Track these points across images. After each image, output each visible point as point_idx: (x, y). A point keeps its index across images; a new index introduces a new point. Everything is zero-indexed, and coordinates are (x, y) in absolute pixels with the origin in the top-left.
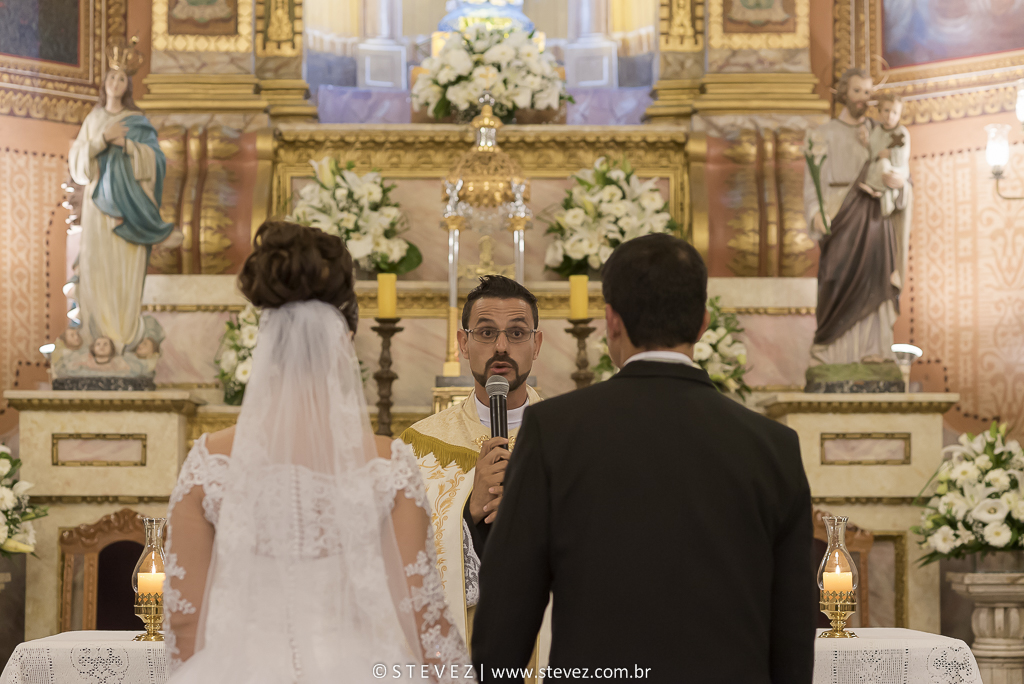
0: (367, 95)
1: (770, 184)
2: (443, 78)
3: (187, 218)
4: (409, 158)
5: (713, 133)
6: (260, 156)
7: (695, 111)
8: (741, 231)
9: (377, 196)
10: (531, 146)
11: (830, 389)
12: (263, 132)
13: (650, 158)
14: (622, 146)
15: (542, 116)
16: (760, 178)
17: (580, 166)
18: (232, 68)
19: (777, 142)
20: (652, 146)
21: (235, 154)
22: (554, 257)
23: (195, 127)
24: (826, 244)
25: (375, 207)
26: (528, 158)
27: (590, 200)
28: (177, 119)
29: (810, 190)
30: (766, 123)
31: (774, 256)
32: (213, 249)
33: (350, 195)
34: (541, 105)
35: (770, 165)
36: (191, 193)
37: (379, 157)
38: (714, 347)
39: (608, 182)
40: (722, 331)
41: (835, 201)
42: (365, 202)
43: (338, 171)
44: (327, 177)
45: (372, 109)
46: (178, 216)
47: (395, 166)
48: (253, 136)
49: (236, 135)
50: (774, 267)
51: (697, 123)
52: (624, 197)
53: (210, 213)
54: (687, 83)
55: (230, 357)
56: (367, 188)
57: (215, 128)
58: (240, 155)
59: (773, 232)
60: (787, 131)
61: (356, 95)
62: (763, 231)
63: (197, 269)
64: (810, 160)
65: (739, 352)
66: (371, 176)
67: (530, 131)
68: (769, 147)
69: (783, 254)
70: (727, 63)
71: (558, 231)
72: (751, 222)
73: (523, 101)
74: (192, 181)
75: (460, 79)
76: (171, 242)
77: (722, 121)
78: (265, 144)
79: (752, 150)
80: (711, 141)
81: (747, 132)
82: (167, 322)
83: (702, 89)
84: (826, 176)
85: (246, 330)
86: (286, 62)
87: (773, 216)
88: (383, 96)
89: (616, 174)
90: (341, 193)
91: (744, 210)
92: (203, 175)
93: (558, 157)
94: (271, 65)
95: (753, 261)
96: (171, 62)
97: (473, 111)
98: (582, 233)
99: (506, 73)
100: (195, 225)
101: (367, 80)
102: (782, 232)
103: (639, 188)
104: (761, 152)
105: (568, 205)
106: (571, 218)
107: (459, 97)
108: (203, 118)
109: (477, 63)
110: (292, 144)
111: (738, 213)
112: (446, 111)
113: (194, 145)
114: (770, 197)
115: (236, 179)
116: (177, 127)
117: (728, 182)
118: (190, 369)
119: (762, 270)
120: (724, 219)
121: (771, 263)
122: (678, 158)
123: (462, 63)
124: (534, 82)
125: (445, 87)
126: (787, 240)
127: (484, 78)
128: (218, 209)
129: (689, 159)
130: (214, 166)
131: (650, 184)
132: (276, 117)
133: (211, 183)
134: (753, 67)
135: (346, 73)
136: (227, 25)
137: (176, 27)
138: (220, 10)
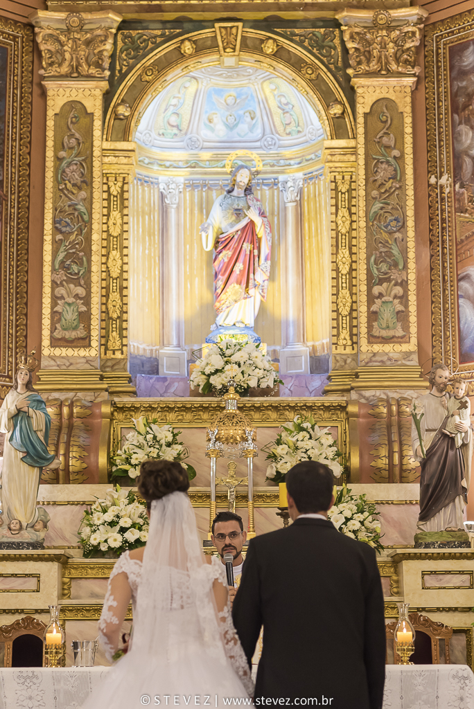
0: (165, 379)
1: (395, 429)
2: (207, 372)
3: (62, 452)
4: (189, 416)
5: (363, 401)
6: (103, 416)
7: (352, 388)
8: (378, 457)
9: (170, 438)
10: (258, 409)
11: (427, 546)
12: (105, 402)
13: (326, 415)
14: (310, 408)
15: (266, 392)
16: (389, 426)
17: (287, 420)
18: (87, 366)
19: (399, 406)
20: (327, 408)
21: (89, 416)
22: (271, 472)
23: (66, 400)
24: (424, 464)
25: (169, 445)
26: (257, 416)
27: (291, 440)
28: (56, 395)
29: (414, 433)
30: (394, 395)
31: (397, 470)
32: (76, 469)
33: (155, 438)
34: (263, 385)
35: (395, 418)
36: (64, 438)
37: (171, 416)
38: (362, 523)
39: (303, 429)
40: (366, 514)
41: (429, 439)
42: (163, 442)
43: (147, 424)
44: (142, 429)
45: (167, 388)
46: (57, 451)
47: (180, 421)
48: (99, 404)
49: (90, 404)
50: (398, 477)
51: (354, 395)
52: (311, 438)
53: (75, 449)
54: (348, 372)
55: (87, 530)
56: (164, 434)
57: (77, 401)
58: (91, 416)
59: (396, 456)
60: (405, 399)
61: (158, 380)
62: (390, 457)
63: (67, 481)
64: (414, 416)
65: (377, 526)
66: (167, 427)
67: (258, 400)
68: (394, 408)
69: (402, 470)
70: (371, 361)
71: (273, 457)
72: (384, 452)
73: (253, 384)
74: (65, 430)
75: (217, 371)
76: (53, 466)
77: (368, 393)
78: (106, 409)
79: (385, 410)
80: (361, 405)
81: (382, 400)
82: (51, 511)
83: (357, 376)
84: (423, 425)
85: (96, 515)
86: (118, 362)
87: (396, 448)
88: (174, 380)
89: (306, 425)
90: (150, 437)
91: (380, 445)
92: (71, 427)
93: (274, 415)
94: (109, 364)
95: (385, 474)
96: (52, 363)
97: (224, 390)
98: (287, 458)
99: (243, 368)
100: (66, 455)
101: (164, 371)
102: (402, 457)
103: (319, 432)
104: (390, 411)
105: (279, 442)
106: (280, 450)
107: (217, 381)
108: (71, 395)
109: (227, 362)
110: (121, 409)
111: (376, 447)
112: (209, 390)
113: (65, 410)
114: (395, 437)
115: (89, 429)
116: (56, 400)
117: (371, 429)
118: (64, 538)
119: (390, 479)
120: (368, 450)
121: (395, 475)
122: (343, 415)
123: (218, 362)
124: (260, 373)
125: (209, 376)
126: (405, 461)
127: (232, 370)
128: (79, 446)
129: (349, 415)
130: (77, 422)
131: (326, 430)
132: (111, 393)
133: (75, 432)
134: (386, 364)
135: (152, 367)
136: (85, 342)
137: (55, 343)
138: (80, 333)
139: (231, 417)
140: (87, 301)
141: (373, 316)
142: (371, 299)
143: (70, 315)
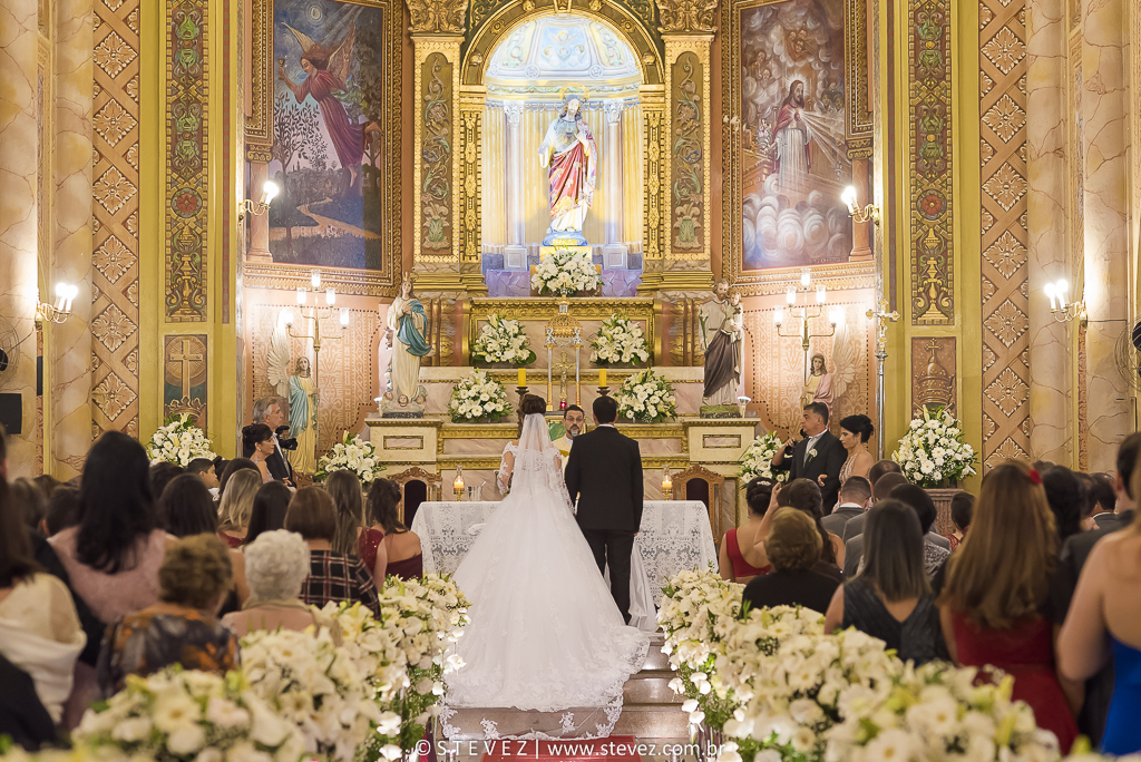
0: (509, 274)
1: (689, 324)
2: (545, 278)
3: (434, 341)
4: (530, 311)
5: (666, 300)
6: (465, 312)
7: (658, 289)
8: (676, 346)
9: (516, 331)
10: (584, 306)
11: (708, 416)
12: (465, 301)
13: (637, 311)
14: (625, 306)
15: (591, 293)
16: (685, 321)
17: (607, 315)
18: (450, 270)
19: (693, 305)
20: (638, 306)
21: (453, 311)
22: (594, 357)
23: (435, 299)
24: (707, 355)
25: (515, 336)
26: (583, 311)
27: (609, 333)
28: (426, 294)
29: (701, 332)
30: (690, 295)
31: (690, 356)
32: (445, 355)
33: (505, 331)
34: (588, 289)
35: (690, 315)
36: (435, 330)
37: (516, 311)
38: (661, 398)
39: (618, 325)
40: (664, 391)
41: (711, 336)
42: (511, 334)
43: (499, 320)
44: (495, 323)
45: (511, 280)
46: (430, 340)
47: (524, 315)
48: (461, 302)
49: (453, 302)
50: (690, 361)
51: (659, 295)
52: (624, 331)
53: (444, 339)
54: (656, 274)
55: (455, 403)
56: (512, 327)
57: (444, 299)
58: (455, 311)
59: (690, 345)
60: (698, 299)
61: (504, 274)
62: (685, 346)
63: (438, 365)
64: (701, 318)
65: (672, 400)
66: (514, 321)
67: (584, 299)
68: (690, 307)
69: (694, 356)
70: (673, 267)
71: (596, 346)
72: (680, 342)
73: (580, 288)
74: (435, 324)
75: (552, 277)
76: (429, 355)
77: (670, 294)
78: (467, 306)
79: (683, 309)
80: (664, 303)
81: (680, 300)
82: (426, 386)
83: (662, 278)
84: (707, 326)
85: (462, 392)
86: (474, 265)
87: (689, 340)
88: (516, 274)
89: (621, 321)
90: (501, 330)
91: (677, 336)
92: (439, 321)
93: (597, 311)
94: (467, 267)
95: (681, 359)
96: (423, 268)
97: (558, 293)
98: (606, 347)
99: (573, 275)
100: (437, 344)
101: (508, 265)
102: (693, 346)
103: (632, 327)
104: (686, 308)
105: (600, 335)
106: (601, 341)
107: (552, 286)
108: (439, 293)
109: (561, 270)
110: (478, 306)
111: (674, 338)
112: (546, 291)
113: (435, 307)
114: (689, 331)
115: (454, 323)
116: (427, 299)
117: (671, 323)
118: (437, 408)
119: (685, 363)
120: (668, 340)
121: (686, 360)
122: (650, 311)
123: (553, 270)
124: (586, 279)
125: (546, 281)
126: (696, 349)
127: (564, 278)
128: (447, 337)
129: (655, 312)
130: (444, 316)
131: (636, 325)
132: (469, 291)
133: (443, 325)
134: (685, 269)
135: (498, 262)
136: (448, 251)
137: (424, 252)
138: (445, 244)
139: (564, 318)
140: (449, 218)
141: (676, 231)
142: (674, 217)
143: (436, 230)
